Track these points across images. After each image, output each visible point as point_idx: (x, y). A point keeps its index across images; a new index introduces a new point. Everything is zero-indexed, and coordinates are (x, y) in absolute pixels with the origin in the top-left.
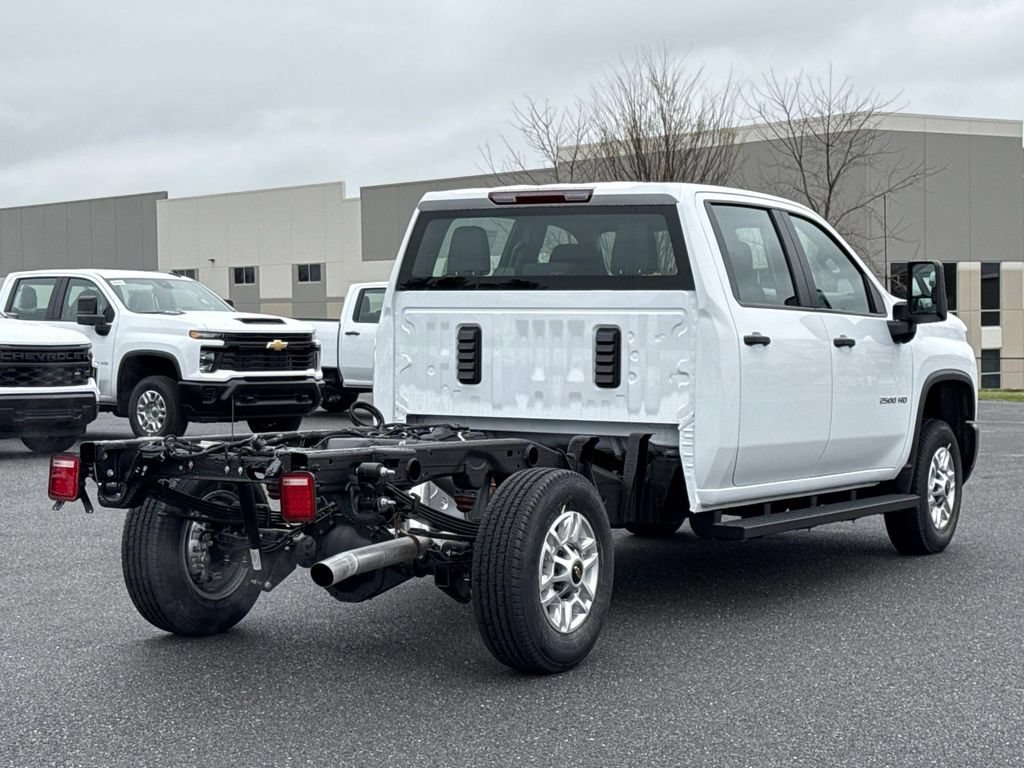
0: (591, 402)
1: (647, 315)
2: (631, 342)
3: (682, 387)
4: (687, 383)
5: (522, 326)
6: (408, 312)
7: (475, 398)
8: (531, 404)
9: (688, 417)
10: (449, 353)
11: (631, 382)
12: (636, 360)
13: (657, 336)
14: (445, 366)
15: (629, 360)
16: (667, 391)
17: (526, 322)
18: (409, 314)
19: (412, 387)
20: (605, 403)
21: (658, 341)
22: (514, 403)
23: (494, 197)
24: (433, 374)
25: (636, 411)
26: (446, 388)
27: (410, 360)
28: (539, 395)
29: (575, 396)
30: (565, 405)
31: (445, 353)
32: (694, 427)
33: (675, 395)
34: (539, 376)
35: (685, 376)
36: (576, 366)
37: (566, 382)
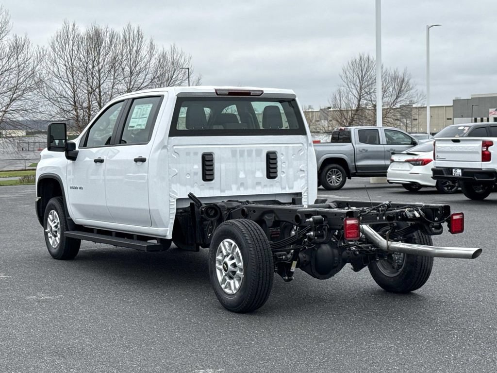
0: (265, 186)
1: (288, 146)
2: (282, 158)
3: (302, 176)
4: (304, 175)
5: (234, 152)
6: (175, 147)
7: (212, 188)
8: (238, 189)
9: (305, 189)
10: (198, 167)
11: (282, 176)
12: (284, 166)
13: (293, 155)
14: (196, 174)
15: (281, 166)
16: (296, 178)
17: (236, 151)
18: (176, 148)
19: (178, 185)
20: (272, 186)
21: (293, 157)
22: (231, 189)
23: (218, 92)
24: (189, 177)
25: (285, 188)
26: (196, 184)
27: (177, 171)
28: (242, 184)
29: (258, 184)
30: (254, 188)
31: (196, 167)
32: (307, 193)
33: (299, 180)
34: (242, 175)
35: (302, 172)
36: (259, 170)
37: (255, 177)
